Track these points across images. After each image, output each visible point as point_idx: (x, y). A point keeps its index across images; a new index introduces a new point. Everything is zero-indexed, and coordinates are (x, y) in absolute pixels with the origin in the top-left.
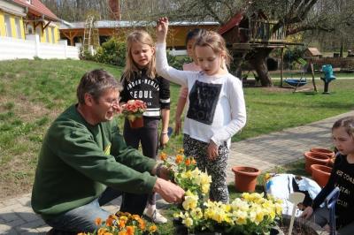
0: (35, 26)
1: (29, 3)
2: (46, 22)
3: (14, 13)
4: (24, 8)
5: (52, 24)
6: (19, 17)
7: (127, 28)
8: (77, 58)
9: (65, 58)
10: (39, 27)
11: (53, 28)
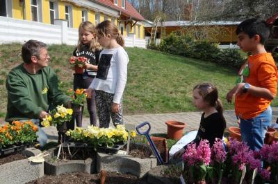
0: (126, 25)
1: (123, 8)
2: (134, 22)
3: (111, 15)
4: (119, 12)
5: (138, 23)
6: (115, 18)
7: (189, 27)
8: (145, 47)
9: (132, 46)
10: (129, 25)
11: (139, 26)
